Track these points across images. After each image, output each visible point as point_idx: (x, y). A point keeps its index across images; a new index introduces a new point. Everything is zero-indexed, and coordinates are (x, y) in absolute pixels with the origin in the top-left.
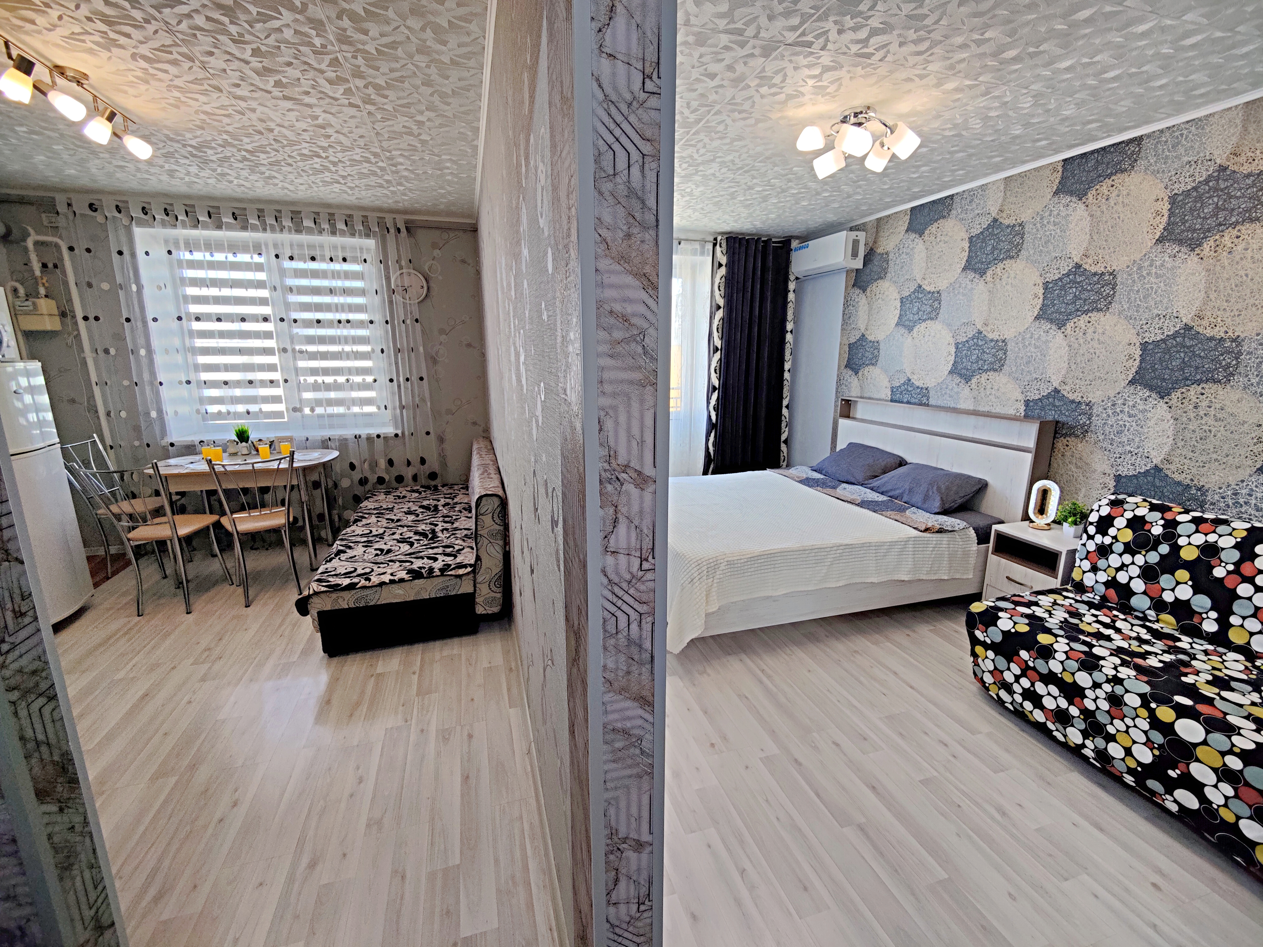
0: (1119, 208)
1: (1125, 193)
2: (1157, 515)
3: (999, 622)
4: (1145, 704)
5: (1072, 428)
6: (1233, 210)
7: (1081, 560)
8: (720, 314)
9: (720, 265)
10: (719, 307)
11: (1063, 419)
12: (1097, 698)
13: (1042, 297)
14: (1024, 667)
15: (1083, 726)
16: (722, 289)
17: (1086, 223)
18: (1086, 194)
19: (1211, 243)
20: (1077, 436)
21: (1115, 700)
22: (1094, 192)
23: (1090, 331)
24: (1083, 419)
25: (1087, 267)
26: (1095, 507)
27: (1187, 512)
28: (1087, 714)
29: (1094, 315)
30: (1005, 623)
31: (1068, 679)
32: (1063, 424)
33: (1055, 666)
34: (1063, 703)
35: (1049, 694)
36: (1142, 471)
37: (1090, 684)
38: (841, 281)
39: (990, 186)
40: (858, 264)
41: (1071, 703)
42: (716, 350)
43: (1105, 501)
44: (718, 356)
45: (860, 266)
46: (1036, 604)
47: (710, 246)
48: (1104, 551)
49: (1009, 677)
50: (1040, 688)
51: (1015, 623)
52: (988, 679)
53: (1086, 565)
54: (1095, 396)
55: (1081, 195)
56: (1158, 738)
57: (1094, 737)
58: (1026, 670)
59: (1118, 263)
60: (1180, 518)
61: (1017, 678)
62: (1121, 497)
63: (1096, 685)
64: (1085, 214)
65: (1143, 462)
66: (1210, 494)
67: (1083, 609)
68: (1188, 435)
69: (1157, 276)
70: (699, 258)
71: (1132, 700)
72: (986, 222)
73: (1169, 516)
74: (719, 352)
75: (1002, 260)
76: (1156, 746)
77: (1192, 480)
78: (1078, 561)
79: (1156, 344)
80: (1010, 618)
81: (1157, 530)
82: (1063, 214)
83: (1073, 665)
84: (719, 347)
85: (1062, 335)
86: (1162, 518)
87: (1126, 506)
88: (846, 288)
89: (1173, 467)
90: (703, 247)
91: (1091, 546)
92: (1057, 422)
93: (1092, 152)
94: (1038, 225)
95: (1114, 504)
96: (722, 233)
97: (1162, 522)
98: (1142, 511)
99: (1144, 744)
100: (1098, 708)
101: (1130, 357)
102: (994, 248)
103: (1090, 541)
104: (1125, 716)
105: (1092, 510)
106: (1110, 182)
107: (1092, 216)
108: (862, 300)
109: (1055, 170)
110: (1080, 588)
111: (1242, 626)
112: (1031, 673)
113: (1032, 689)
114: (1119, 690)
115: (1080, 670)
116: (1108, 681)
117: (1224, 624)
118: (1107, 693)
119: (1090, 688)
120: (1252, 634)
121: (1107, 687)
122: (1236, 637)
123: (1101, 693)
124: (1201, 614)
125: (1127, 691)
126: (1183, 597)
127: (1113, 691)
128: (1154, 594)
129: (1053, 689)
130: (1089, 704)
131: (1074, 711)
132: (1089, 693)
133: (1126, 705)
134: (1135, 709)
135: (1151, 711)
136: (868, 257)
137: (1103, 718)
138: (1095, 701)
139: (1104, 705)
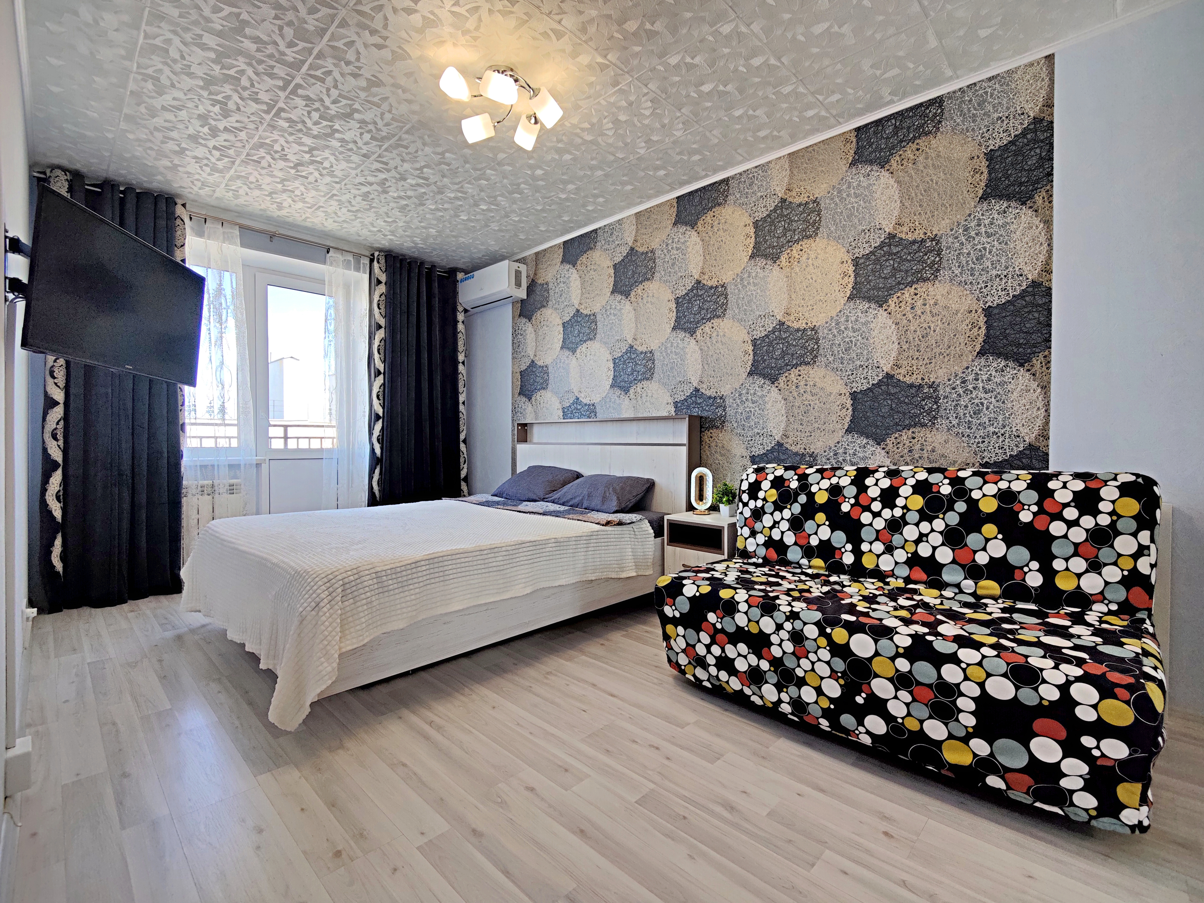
0: (721, 233)
1: (723, 221)
2: (791, 473)
3: (685, 590)
4: (822, 633)
5: (712, 420)
6: (795, 230)
7: (742, 528)
8: (380, 334)
9: (379, 282)
10: (379, 327)
11: (705, 414)
12: (782, 641)
13: (675, 310)
14: (712, 632)
15: (775, 680)
16: (382, 307)
17: (699, 247)
18: (696, 224)
19: (786, 256)
20: (717, 428)
21: (797, 637)
22: (701, 222)
23: (714, 334)
24: (720, 412)
25: (705, 282)
26: (745, 477)
27: (811, 467)
28: (776, 663)
29: (715, 321)
30: (689, 590)
31: (754, 630)
32: (706, 418)
33: (741, 620)
34: (753, 660)
35: (739, 655)
36: (769, 448)
37: (774, 627)
38: (507, 312)
39: (625, 220)
40: (522, 294)
41: (760, 657)
42: (378, 373)
43: (750, 470)
44: (380, 380)
45: (525, 297)
46: (714, 570)
47: (367, 261)
48: (758, 514)
49: (701, 650)
50: (731, 651)
51: (698, 586)
52: (683, 660)
53: (746, 531)
54: (725, 390)
55: (693, 225)
56: (840, 665)
57: (787, 688)
58: (715, 634)
59: (727, 277)
60: (808, 471)
61: (708, 647)
62: (761, 465)
63: (779, 627)
64: (698, 240)
65: (768, 441)
66: (818, 458)
67: (751, 569)
68: (796, 411)
69: (755, 285)
70: (352, 274)
71: (811, 632)
72: (625, 250)
73: (800, 471)
74: (382, 376)
75: (641, 282)
76: (839, 675)
77: (805, 449)
78: (739, 529)
79: (763, 339)
80: (694, 583)
81: (794, 485)
82: (682, 241)
83: (756, 612)
84: (382, 371)
85: (694, 341)
86: (796, 474)
87: (767, 471)
88: (513, 318)
89: (790, 441)
90: (358, 262)
91: (747, 513)
92: (701, 417)
93: (696, 191)
94: (665, 251)
95: (757, 471)
96: (380, 251)
97: (796, 477)
98: (780, 472)
99: (830, 677)
100: (784, 653)
101: (746, 352)
102: (634, 273)
103: (746, 508)
104: (809, 652)
105: (742, 480)
106: (712, 213)
107: (703, 241)
108: (528, 328)
109: (672, 206)
110: (745, 554)
111: (870, 551)
112: (720, 637)
113: (723, 655)
114: (798, 624)
115: (762, 616)
116: (788, 619)
117: (858, 553)
118: (789, 632)
119: (774, 633)
120: (878, 556)
121: (788, 626)
122: (868, 562)
123: (784, 635)
124: (840, 549)
125: (805, 624)
126: (825, 538)
127: (793, 628)
128: (803, 542)
129: (742, 648)
130: (776, 652)
131: (765, 665)
132: (774, 639)
133: (807, 638)
134: (815, 640)
135: (829, 637)
136: (531, 288)
137: (790, 662)
138: (780, 645)
139: (789, 647)
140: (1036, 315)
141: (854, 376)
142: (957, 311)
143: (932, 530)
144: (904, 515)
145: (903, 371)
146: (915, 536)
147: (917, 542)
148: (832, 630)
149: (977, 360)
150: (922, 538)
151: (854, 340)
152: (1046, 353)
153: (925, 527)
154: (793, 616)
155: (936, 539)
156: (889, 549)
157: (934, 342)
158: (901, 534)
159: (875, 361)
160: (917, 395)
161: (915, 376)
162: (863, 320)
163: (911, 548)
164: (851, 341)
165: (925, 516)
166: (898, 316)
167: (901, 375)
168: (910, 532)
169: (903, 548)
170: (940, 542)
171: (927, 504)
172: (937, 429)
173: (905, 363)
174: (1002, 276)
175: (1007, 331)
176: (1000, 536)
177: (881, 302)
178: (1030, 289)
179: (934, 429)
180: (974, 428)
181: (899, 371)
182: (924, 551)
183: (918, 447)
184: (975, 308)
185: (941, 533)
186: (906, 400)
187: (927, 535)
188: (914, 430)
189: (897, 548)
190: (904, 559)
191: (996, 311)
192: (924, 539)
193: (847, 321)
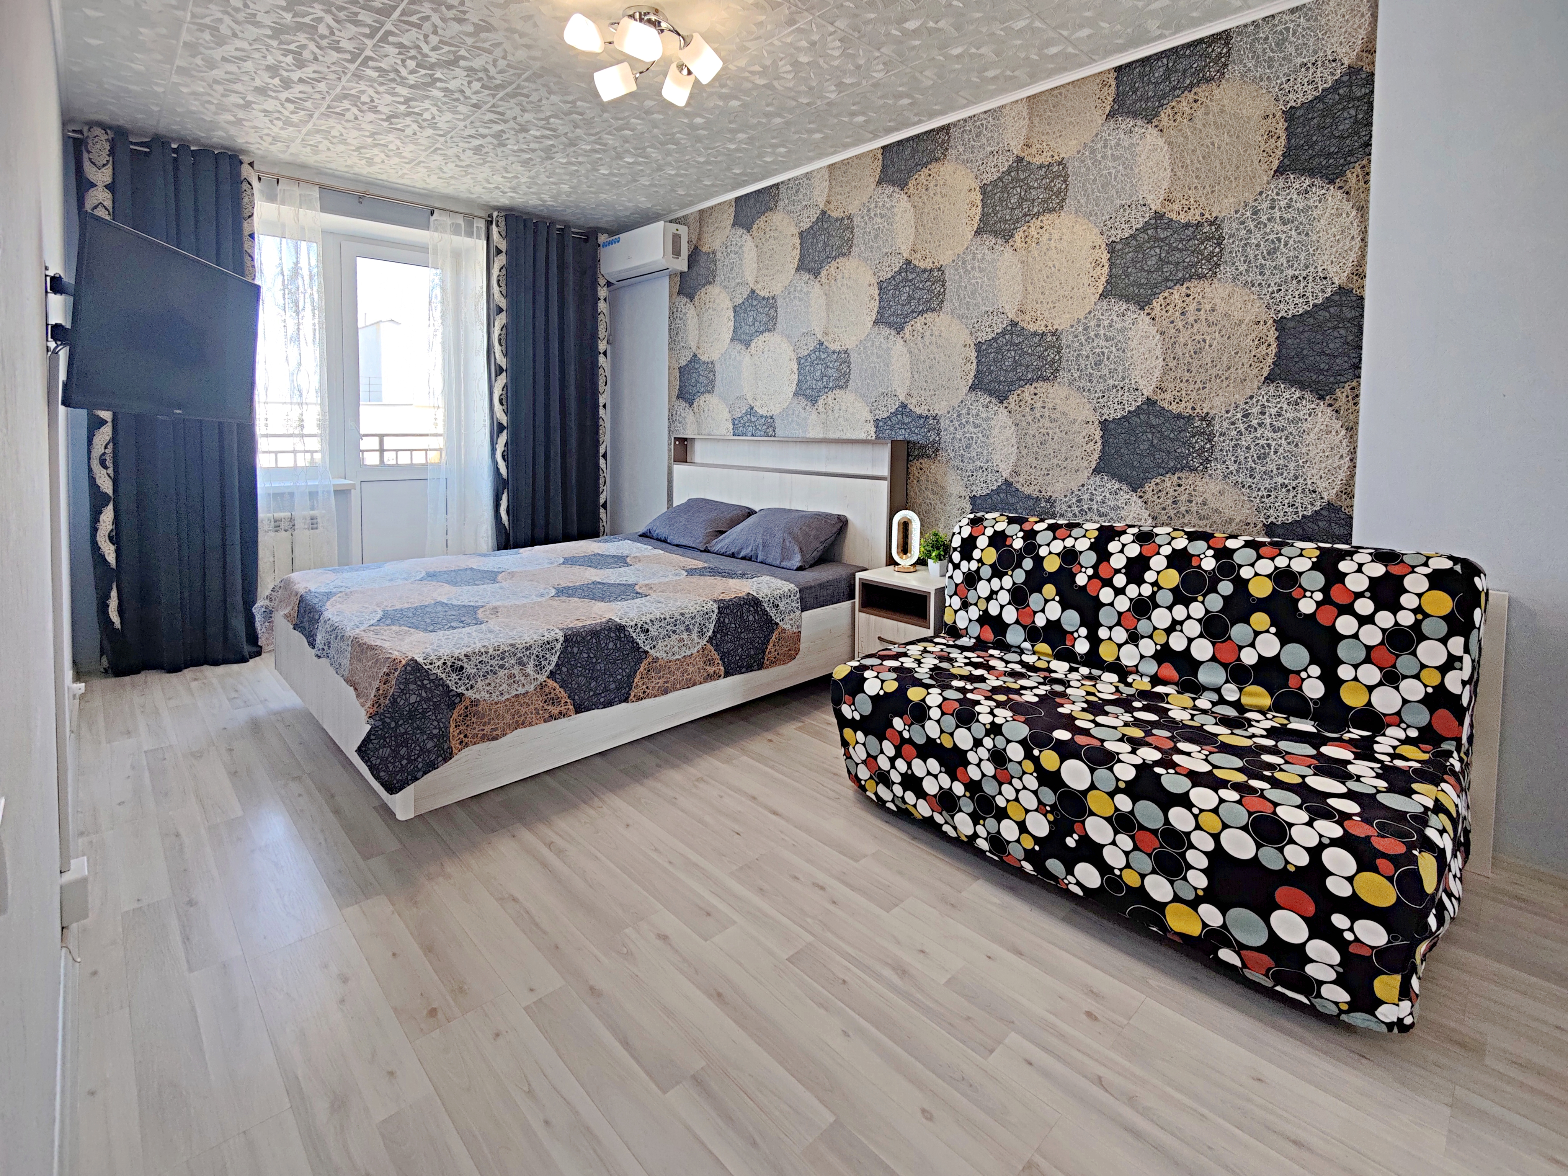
1: (941, 183)
2: (1016, 528)
3: (866, 686)
4: (1029, 755)
5: (923, 447)
7: (951, 597)
8: (501, 320)
9: (499, 251)
10: (500, 310)
11: (913, 438)
12: (981, 760)
13: (877, 300)
14: (897, 742)
15: (971, 807)
16: (503, 284)
17: (910, 215)
18: (906, 184)
19: (1021, 234)
20: (929, 457)
21: (999, 758)
22: (914, 182)
23: (927, 335)
24: (933, 436)
25: (916, 262)
26: (957, 529)
27: (1044, 520)
28: (974, 787)
29: (929, 317)
30: (872, 685)
31: (948, 744)
32: (915, 444)
33: (932, 729)
34: (945, 780)
35: (929, 773)
36: (994, 488)
37: (971, 742)
38: (662, 290)
39: (814, 174)
40: (682, 265)
41: (953, 778)
42: (499, 371)
43: (965, 522)
44: (502, 379)
45: (685, 268)
46: (905, 656)
48: (972, 580)
49: (884, 763)
50: (918, 768)
51: (883, 682)
52: (863, 773)
53: (957, 602)
54: (941, 407)
55: (903, 185)
56: (1048, 796)
57: (985, 819)
58: (901, 745)
59: (944, 258)
60: (1037, 527)
61: (892, 761)
62: (980, 515)
63: (978, 743)
64: (909, 205)
65: (994, 478)
66: (1057, 504)
67: (954, 654)
68: (1029, 440)
69: (981, 270)
70: (463, 241)
71: (1015, 752)
72: (814, 214)
73: (1027, 527)
74: (504, 375)
75: (835, 258)
76: (1048, 808)
77: (1040, 491)
78: (948, 599)
79: (989, 343)
80: (877, 677)
81: (1018, 544)
82: (888, 205)
83: (950, 722)
84: (504, 368)
85: (902, 342)
86: (1021, 530)
87: (986, 523)
88: (671, 297)
89: (1021, 480)
90: (472, 226)
91: (959, 578)
92: (909, 443)
93: (909, 139)
94: (866, 218)
95: (974, 522)
96: (500, 210)
97: (1022, 534)
98: (1001, 526)
99: (1036, 811)
100: (983, 775)
101: (967, 360)
102: (826, 246)
103: (957, 571)
104: (1013, 778)
105: (954, 534)
106: (927, 171)
107: (915, 207)
108: (690, 312)
109: (875, 158)
110: (953, 632)
111: (1110, 639)
112: (907, 749)
113: (909, 772)
114: (1000, 741)
115: (957, 727)
116: (988, 734)
117: (1094, 640)
118: (989, 750)
119: (971, 749)
120: (1120, 646)
121: (988, 742)
122: (1107, 653)
123: (983, 753)
124: (1072, 633)
125: (1008, 741)
126: (1053, 618)
127: (995, 746)
128: (1026, 621)
129: (933, 764)
130: (974, 773)
131: (959, 789)
132: (972, 757)
133: (1010, 760)
134: (1020, 763)
135: (1036, 761)
136: (694, 256)
137: (989, 788)
138: (978, 765)
139: (989, 768)
140: (1343, 332)
141: (1105, 399)
142: (1241, 322)
143: (1189, 617)
144: (1154, 594)
145: (1168, 396)
146: (1167, 623)
147: (1169, 631)
148: (1041, 752)
149: (1264, 388)
150: (1175, 626)
151: (1106, 351)
152: (1354, 384)
153: (1180, 612)
154: (995, 730)
155: (1193, 628)
156: (1134, 638)
157: (1209, 360)
158: (1149, 619)
159: (1133, 382)
160: (1186, 430)
161: (1183, 404)
162: (1118, 326)
163: (1161, 638)
164: (1103, 353)
165: (1181, 597)
166: (1164, 323)
167: (1165, 401)
168: (1161, 618)
169: (1150, 637)
170: (1198, 633)
171: (1183, 581)
172: (1210, 475)
173: (1172, 385)
174: (1301, 278)
175: (1305, 352)
176: (1273, 630)
177: (1143, 304)
178: (1337, 298)
179: (1206, 475)
180: (1258, 477)
181: (1163, 396)
182: (1177, 643)
183: (1184, 497)
184: (1264, 318)
185: (1199, 621)
186: (1172, 435)
187: (1181, 623)
188: (1180, 475)
189: (1143, 637)
190: (1151, 652)
191: (1291, 324)
192: (1178, 627)
193: (1099, 326)
